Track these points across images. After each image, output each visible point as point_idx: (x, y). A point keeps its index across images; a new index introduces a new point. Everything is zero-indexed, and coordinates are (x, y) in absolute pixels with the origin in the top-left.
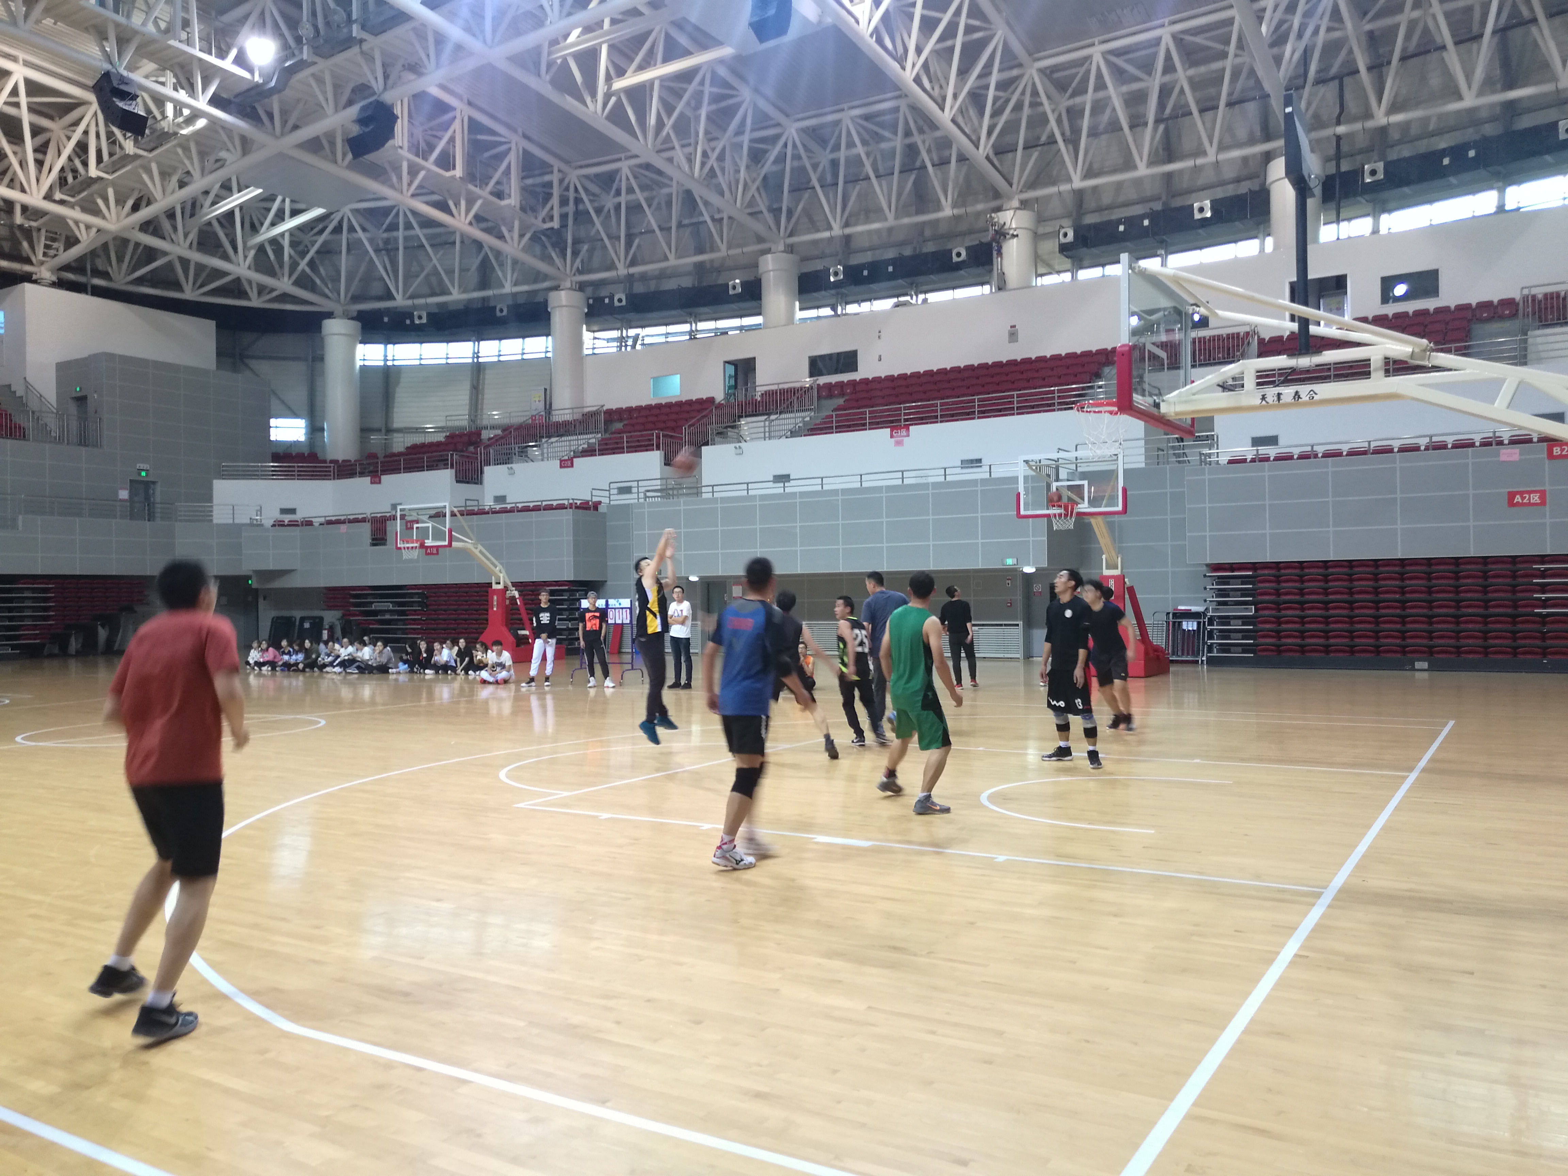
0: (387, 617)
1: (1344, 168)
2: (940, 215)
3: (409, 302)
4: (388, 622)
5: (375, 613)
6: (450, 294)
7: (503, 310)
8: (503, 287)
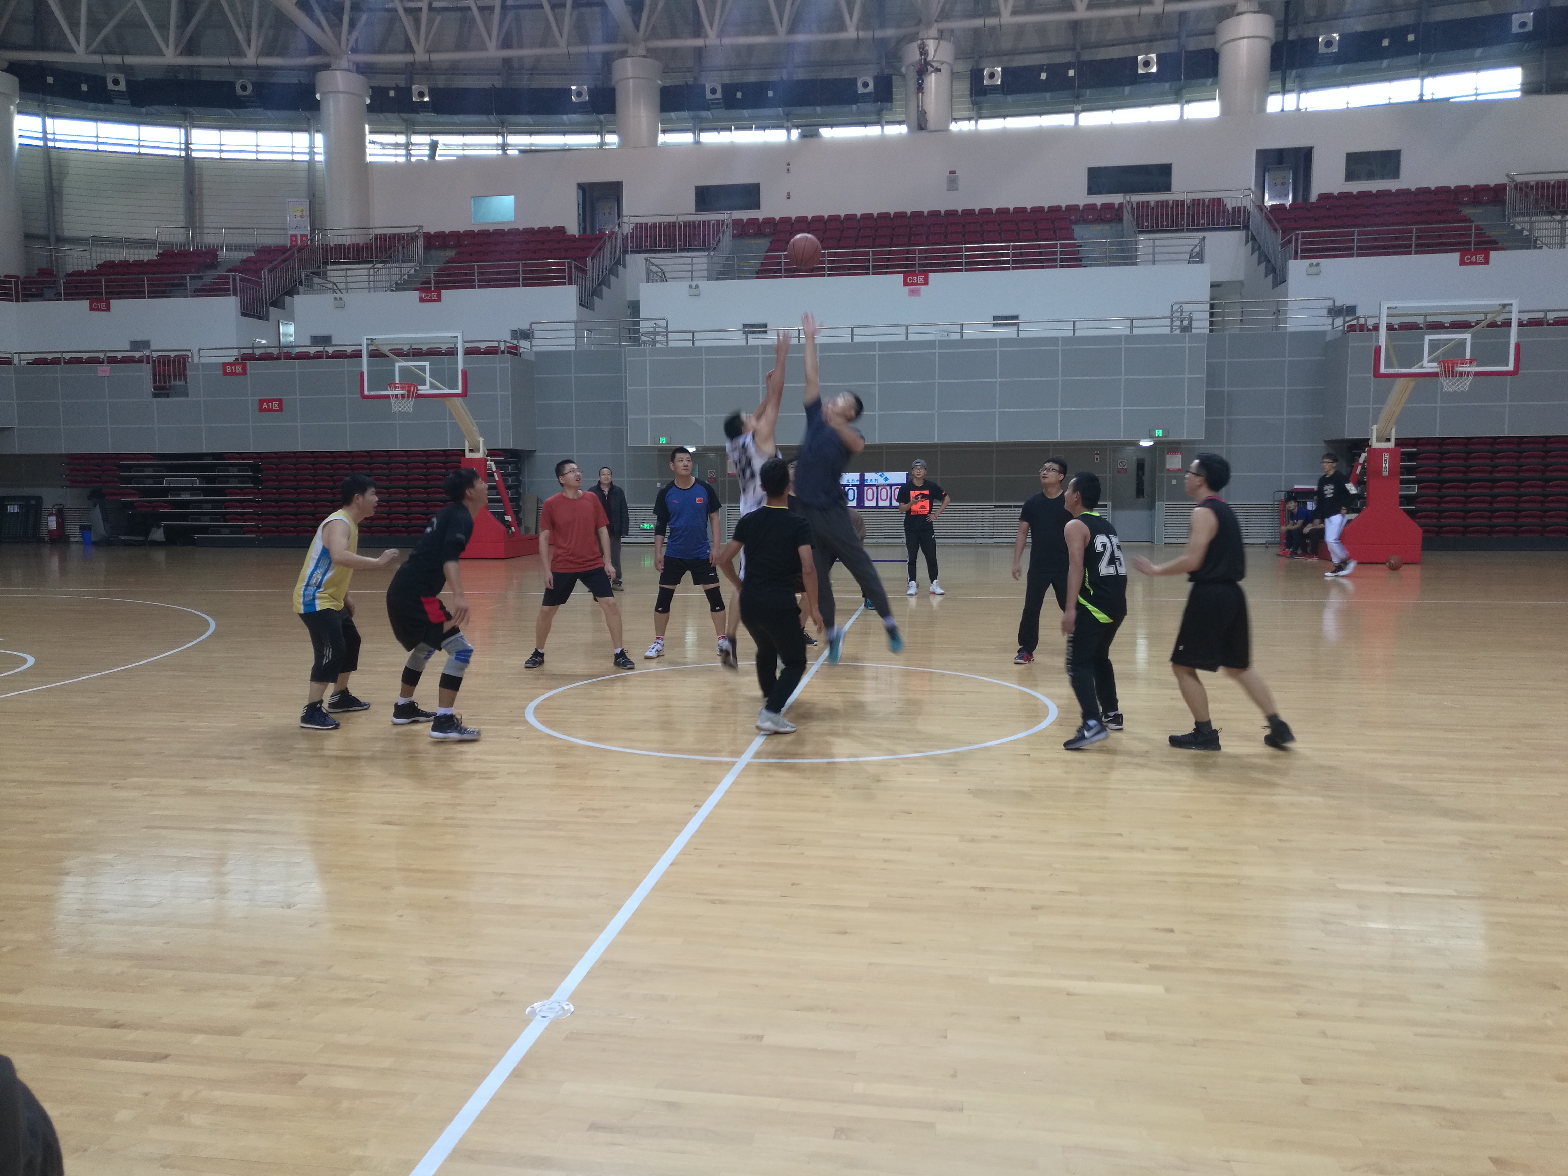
0: (186, 497)
1: (1291, 36)
2: (843, 36)
3: (96, 59)
4: (185, 504)
5: (165, 492)
6: (160, 53)
7: (244, 87)
8: (245, 55)
